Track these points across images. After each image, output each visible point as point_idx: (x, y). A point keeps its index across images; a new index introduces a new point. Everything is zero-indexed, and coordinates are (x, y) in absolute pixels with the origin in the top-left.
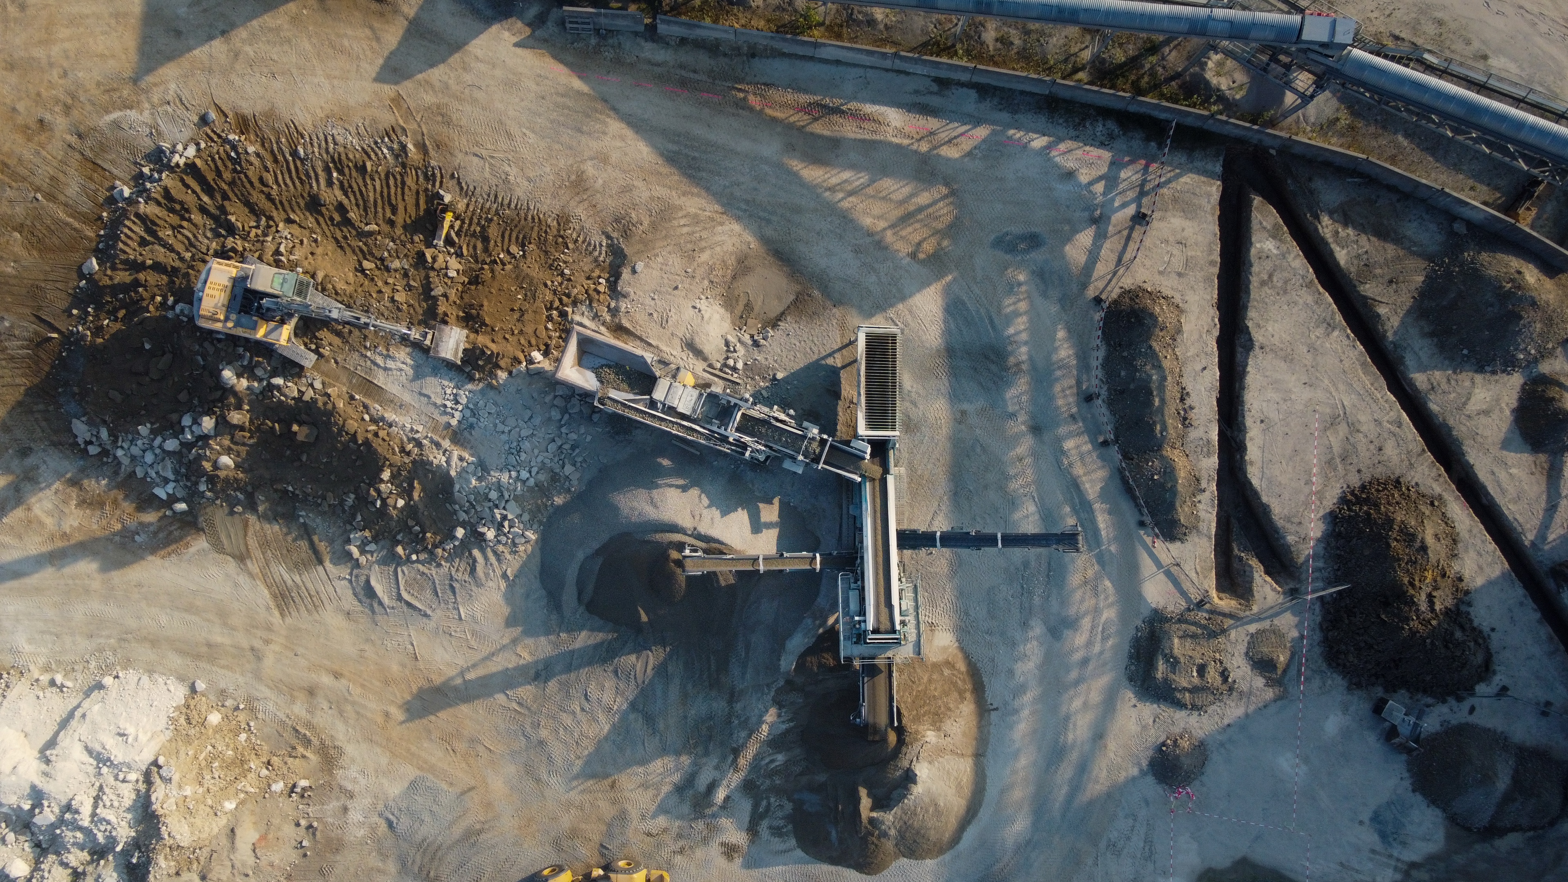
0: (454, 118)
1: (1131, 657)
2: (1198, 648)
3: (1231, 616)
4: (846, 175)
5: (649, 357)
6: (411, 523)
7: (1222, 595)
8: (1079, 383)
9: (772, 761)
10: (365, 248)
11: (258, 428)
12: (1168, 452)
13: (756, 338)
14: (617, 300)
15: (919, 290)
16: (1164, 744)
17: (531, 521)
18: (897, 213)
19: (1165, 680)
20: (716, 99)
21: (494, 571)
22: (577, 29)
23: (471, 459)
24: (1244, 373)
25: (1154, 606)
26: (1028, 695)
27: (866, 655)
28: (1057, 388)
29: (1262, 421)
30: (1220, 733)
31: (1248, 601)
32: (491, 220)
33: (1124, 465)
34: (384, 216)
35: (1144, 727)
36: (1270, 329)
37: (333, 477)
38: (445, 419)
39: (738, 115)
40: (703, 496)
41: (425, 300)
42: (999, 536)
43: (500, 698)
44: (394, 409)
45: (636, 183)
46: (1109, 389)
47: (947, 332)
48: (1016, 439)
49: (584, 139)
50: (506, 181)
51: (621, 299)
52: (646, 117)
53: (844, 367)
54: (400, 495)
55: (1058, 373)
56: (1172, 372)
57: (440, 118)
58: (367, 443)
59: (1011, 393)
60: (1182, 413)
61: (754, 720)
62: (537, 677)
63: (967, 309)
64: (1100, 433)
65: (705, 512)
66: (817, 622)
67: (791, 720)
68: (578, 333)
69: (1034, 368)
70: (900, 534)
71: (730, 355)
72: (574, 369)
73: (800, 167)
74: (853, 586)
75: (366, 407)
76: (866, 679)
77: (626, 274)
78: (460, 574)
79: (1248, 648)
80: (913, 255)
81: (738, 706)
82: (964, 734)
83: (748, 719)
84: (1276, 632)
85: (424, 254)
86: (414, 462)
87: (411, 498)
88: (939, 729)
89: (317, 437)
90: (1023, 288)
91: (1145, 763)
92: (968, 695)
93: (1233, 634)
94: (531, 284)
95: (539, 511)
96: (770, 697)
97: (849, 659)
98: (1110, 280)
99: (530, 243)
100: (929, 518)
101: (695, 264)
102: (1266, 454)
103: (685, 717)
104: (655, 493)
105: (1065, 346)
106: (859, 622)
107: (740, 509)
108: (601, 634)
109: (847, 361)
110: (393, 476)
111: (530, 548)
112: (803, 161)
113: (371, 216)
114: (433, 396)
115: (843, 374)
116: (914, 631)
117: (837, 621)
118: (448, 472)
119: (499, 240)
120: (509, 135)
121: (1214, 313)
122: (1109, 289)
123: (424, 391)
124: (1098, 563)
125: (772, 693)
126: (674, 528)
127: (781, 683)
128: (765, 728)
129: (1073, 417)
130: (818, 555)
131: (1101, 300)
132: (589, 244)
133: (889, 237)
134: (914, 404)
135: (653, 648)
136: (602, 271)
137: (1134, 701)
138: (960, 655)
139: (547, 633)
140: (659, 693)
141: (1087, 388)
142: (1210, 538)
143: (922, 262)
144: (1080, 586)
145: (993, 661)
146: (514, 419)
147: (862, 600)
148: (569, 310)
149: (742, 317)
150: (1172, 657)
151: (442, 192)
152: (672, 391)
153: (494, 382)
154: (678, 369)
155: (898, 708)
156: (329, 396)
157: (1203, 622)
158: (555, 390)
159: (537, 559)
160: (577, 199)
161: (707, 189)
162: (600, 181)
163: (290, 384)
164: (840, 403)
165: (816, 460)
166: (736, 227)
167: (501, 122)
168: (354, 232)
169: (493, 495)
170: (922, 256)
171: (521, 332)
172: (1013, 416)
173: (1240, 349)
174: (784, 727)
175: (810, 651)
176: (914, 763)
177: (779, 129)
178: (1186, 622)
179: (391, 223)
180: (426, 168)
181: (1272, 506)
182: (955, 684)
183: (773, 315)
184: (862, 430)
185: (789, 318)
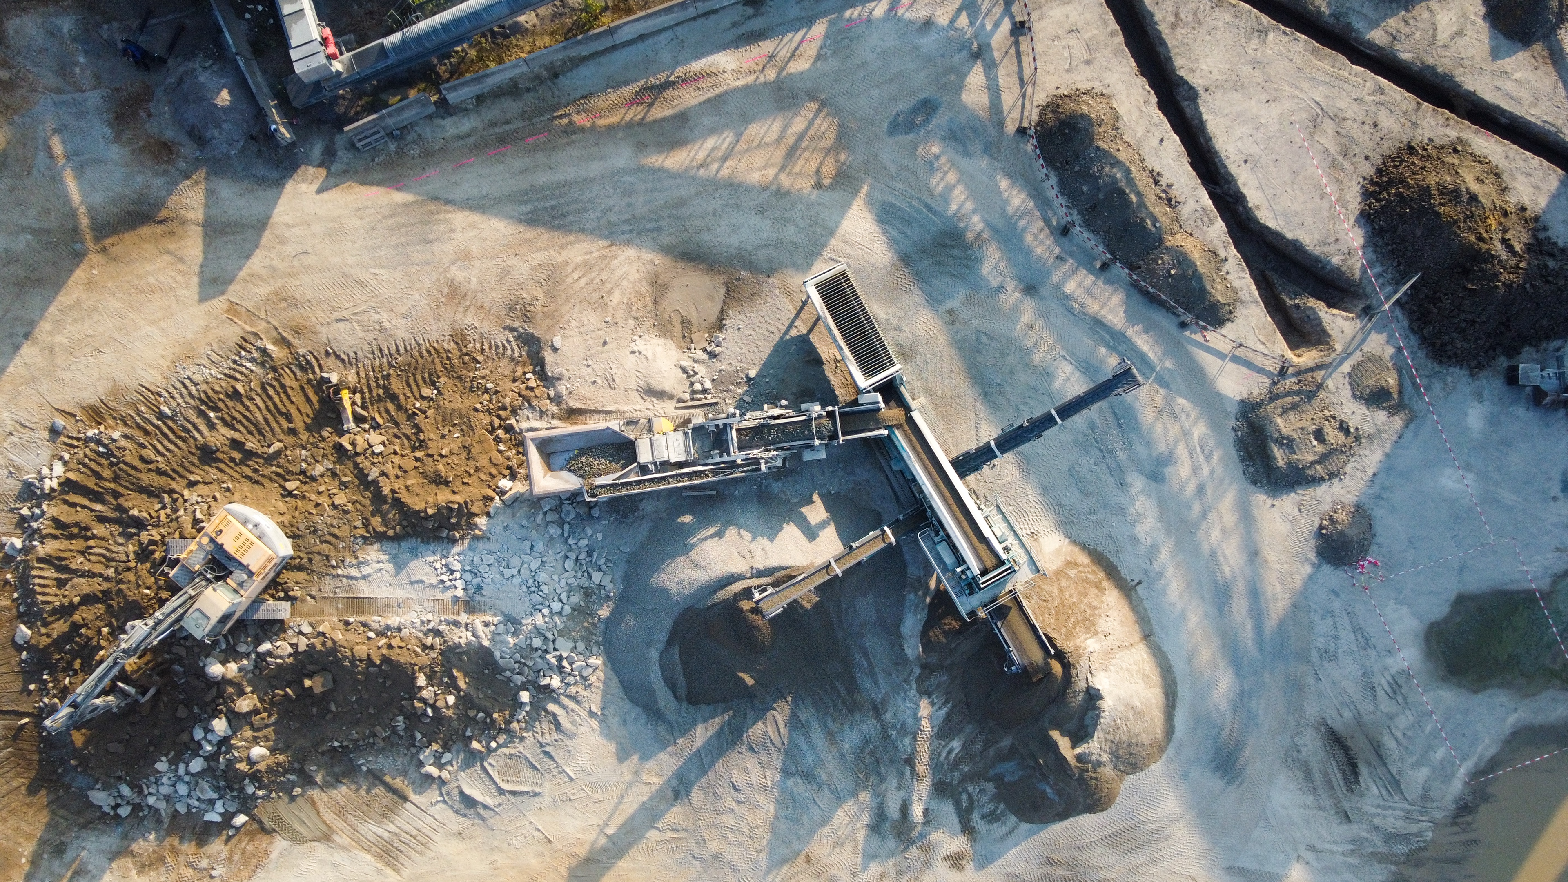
0: (298, 297)
1: (1243, 461)
2: (1304, 416)
3: (1319, 367)
4: (710, 143)
5: (615, 425)
6: (472, 713)
7: (1299, 351)
8: (1047, 222)
9: (950, 752)
10: (280, 471)
11: (272, 703)
12: (1171, 241)
13: (709, 349)
14: (554, 386)
15: (842, 216)
16: (1321, 527)
17: (588, 648)
18: (781, 152)
19: (1289, 464)
20: (542, 139)
21: (579, 715)
22: (370, 144)
23: (496, 620)
24: (1202, 124)
25: (1238, 398)
26: (1163, 552)
27: (987, 600)
28: (1029, 238)
29: (1246, 161)
30: (1370, 487)
31: (1327, 343)
32: (389, 375)
33: (1135, 277)
34: (281, 429)
35: (1294, 521)
36: (1204, 67)
37: (371, 711)
38: (448, 595)
39: (573, 142)
40: (742, 531)
41: (367, 488)
42: (1053, 412)
43: (653, 835)
44: (394, 612)
45: (509, 263)
46: (1079, 212)
47: (892, 242)
48: (1016, 309)
49: (436, 247)
50: (382, 330)
51: (557, 383)
52: (484, 192)
53: (810, 331)
54: (446, 693)
55: (1022, 223)
56: (1132, 161)
57: (284, 304)
58: (385, 660)
59: (986, 269)
60: (1163, 195)
61: (910, 722)
62: (677, 795)
63: (900, 209)
64: (1095, 259)
65: (753, 546)
66: (920, 593)
67: (946, 702)
68: (533, 440)
69: (996, 231)
70: (955, 463)
71: (693, 379)
72: (548, 477)
73: (661, 159)
74: (936, 539)
75: (364, 625)
76: (999, 624)
77: (548, 356)
78: (547, 736)
79: (1353, 389)
80: (818, 186)
81: (888, 716)
82: (1122, 624)
83: (903, 724)
84: (1371, 359)
85: (341, 445)
86: (442, 653)
87: (459, 690)
88: (1096, 633)
89: (334, 680)
90: (943, 159)
91: (1312, 556)
92: (1105, 584)
93: (1330, 383)
94: (461, 416)
95: (590, 633)
96: (913, 692)
97: (972, 613)
98: (1023, 105)
99: (439, 377)
100: (973, 433)
101: (611, 309)
102: (1267, 192)
103: (842, 755)
104: (693, 554)
105: (1014, 192)
106: (963, 572)
107: (785, 525)
108: (716, 720)
109: (810, 324)
110: (429, 678)
111: (601, 674)
112: (660, 152)
113: (269, 436)
114: (424, 578)
115: (813, 338)
116: (1021, 551)
117: (939, 581)
118: (480, 644)
119: (407, 390)
120: (360, 283)
121: (1142, 81)
122: (1026, 114)
123: (414, 579)
124: (1161, 386)
125: (914, 686)
126: (731, 579)
127: (917, 671)
128: (925, 723)
129: (1059, 258)
130: (886, 528)
131: (1025, 129)
132: (497, 347)
133: (785, 181)
134: (899, 329)
135: (775, 705)
136: (524, 365)
137: (1269, 501)
138: (1076, 550)
139: (664, 746)
140: (804, 746)
141: (1058, 222)
142: (1257, 302)
143: (831, 187)
144: (1156, 419)
145: (1111, 536)
146: (516, 558)
147: (954, 548)
148: (512, 421)
149: (684, 337)
150: (1283, 438)
151: (325, 375)
152: (655, 446)
153: (477, 532)
154: (649, 421)
155: (1045, 635)
156: (323, 634)
157: (1296, 388)
158: (541, 508)
159: (615, 682)
160: (461, 309)
161: (583, 230)
162: (474, 280)
163: (278, 644)
164: (826, 368)
165: (834, 436)
166: (631, 252)
167: (345, 275)
168: (261, 461)
169: (537, 642)
170: (827, 182)
171: (477, 469)
172: (1000, 288)
173: (1186, 103)
174: (943, 712)
175: (928, 626)
176: (1090, 679)
177: (621, 134)
178: (1279, 396)
179: (293, 432)
180: (297, 359)
181: (1301, 239)
182: (1086, 580)
183: (713, 317)
184: (863, 382)
185: (731, 313)
